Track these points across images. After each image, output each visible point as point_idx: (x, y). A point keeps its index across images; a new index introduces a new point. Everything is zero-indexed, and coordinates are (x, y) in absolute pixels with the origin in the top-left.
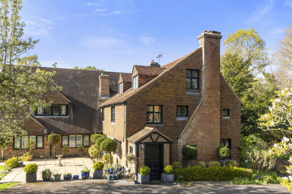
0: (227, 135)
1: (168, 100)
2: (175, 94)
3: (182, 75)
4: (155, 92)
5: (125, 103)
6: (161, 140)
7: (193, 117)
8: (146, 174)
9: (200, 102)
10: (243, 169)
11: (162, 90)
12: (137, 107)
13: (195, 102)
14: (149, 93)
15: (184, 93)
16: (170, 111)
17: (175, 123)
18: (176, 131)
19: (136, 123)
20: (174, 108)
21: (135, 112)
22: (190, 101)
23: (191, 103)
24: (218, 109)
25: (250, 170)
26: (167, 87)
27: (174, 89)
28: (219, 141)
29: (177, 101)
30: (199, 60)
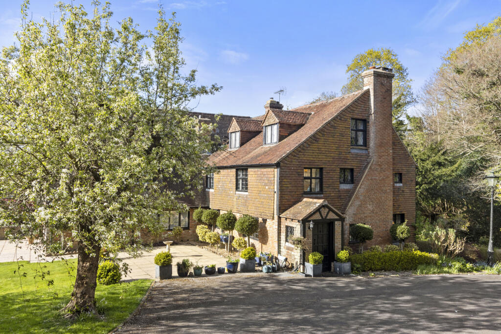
0: (401, 208)
1: (329, 161)
2: (338, 153)
3: (347, 126)
4: (313, 149)
5: (277, 165)
6: (332, 216)
7: (361, 185)
8: (319, 263)
9: (368, 163)
10: (427, 254)
11: (322, 147)
12: (292, 170)
13: (362, 163)
14: (307, 151)
15: (349, 151)
16: (332, 176)
17: (338, 193)
18: (339, 204)
19: (290, 193)
20: (337, 171)
21: (290, 178)
22: (356, 163)
23: (356, 165)
24: (390, 173)
25: (435, 256)
26: (328, 143)
27: (337, 146)
28: (391, 216)
29: (339, 162)
30: (366, 106)
